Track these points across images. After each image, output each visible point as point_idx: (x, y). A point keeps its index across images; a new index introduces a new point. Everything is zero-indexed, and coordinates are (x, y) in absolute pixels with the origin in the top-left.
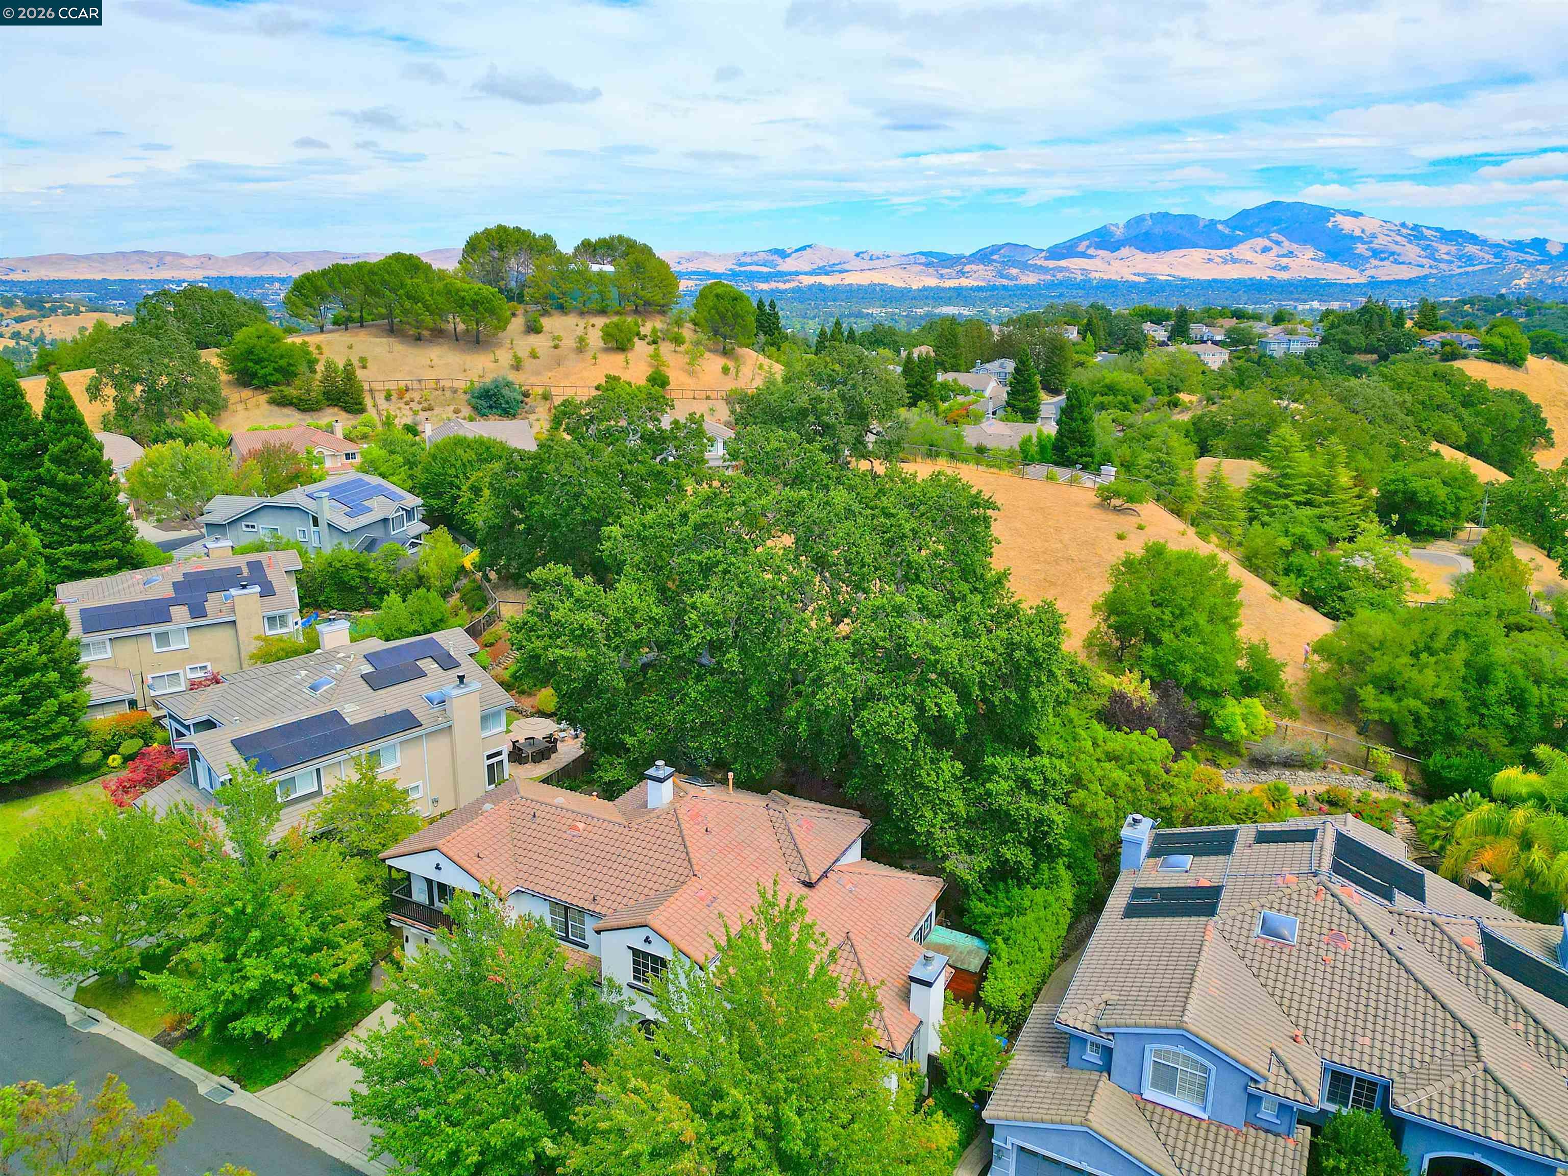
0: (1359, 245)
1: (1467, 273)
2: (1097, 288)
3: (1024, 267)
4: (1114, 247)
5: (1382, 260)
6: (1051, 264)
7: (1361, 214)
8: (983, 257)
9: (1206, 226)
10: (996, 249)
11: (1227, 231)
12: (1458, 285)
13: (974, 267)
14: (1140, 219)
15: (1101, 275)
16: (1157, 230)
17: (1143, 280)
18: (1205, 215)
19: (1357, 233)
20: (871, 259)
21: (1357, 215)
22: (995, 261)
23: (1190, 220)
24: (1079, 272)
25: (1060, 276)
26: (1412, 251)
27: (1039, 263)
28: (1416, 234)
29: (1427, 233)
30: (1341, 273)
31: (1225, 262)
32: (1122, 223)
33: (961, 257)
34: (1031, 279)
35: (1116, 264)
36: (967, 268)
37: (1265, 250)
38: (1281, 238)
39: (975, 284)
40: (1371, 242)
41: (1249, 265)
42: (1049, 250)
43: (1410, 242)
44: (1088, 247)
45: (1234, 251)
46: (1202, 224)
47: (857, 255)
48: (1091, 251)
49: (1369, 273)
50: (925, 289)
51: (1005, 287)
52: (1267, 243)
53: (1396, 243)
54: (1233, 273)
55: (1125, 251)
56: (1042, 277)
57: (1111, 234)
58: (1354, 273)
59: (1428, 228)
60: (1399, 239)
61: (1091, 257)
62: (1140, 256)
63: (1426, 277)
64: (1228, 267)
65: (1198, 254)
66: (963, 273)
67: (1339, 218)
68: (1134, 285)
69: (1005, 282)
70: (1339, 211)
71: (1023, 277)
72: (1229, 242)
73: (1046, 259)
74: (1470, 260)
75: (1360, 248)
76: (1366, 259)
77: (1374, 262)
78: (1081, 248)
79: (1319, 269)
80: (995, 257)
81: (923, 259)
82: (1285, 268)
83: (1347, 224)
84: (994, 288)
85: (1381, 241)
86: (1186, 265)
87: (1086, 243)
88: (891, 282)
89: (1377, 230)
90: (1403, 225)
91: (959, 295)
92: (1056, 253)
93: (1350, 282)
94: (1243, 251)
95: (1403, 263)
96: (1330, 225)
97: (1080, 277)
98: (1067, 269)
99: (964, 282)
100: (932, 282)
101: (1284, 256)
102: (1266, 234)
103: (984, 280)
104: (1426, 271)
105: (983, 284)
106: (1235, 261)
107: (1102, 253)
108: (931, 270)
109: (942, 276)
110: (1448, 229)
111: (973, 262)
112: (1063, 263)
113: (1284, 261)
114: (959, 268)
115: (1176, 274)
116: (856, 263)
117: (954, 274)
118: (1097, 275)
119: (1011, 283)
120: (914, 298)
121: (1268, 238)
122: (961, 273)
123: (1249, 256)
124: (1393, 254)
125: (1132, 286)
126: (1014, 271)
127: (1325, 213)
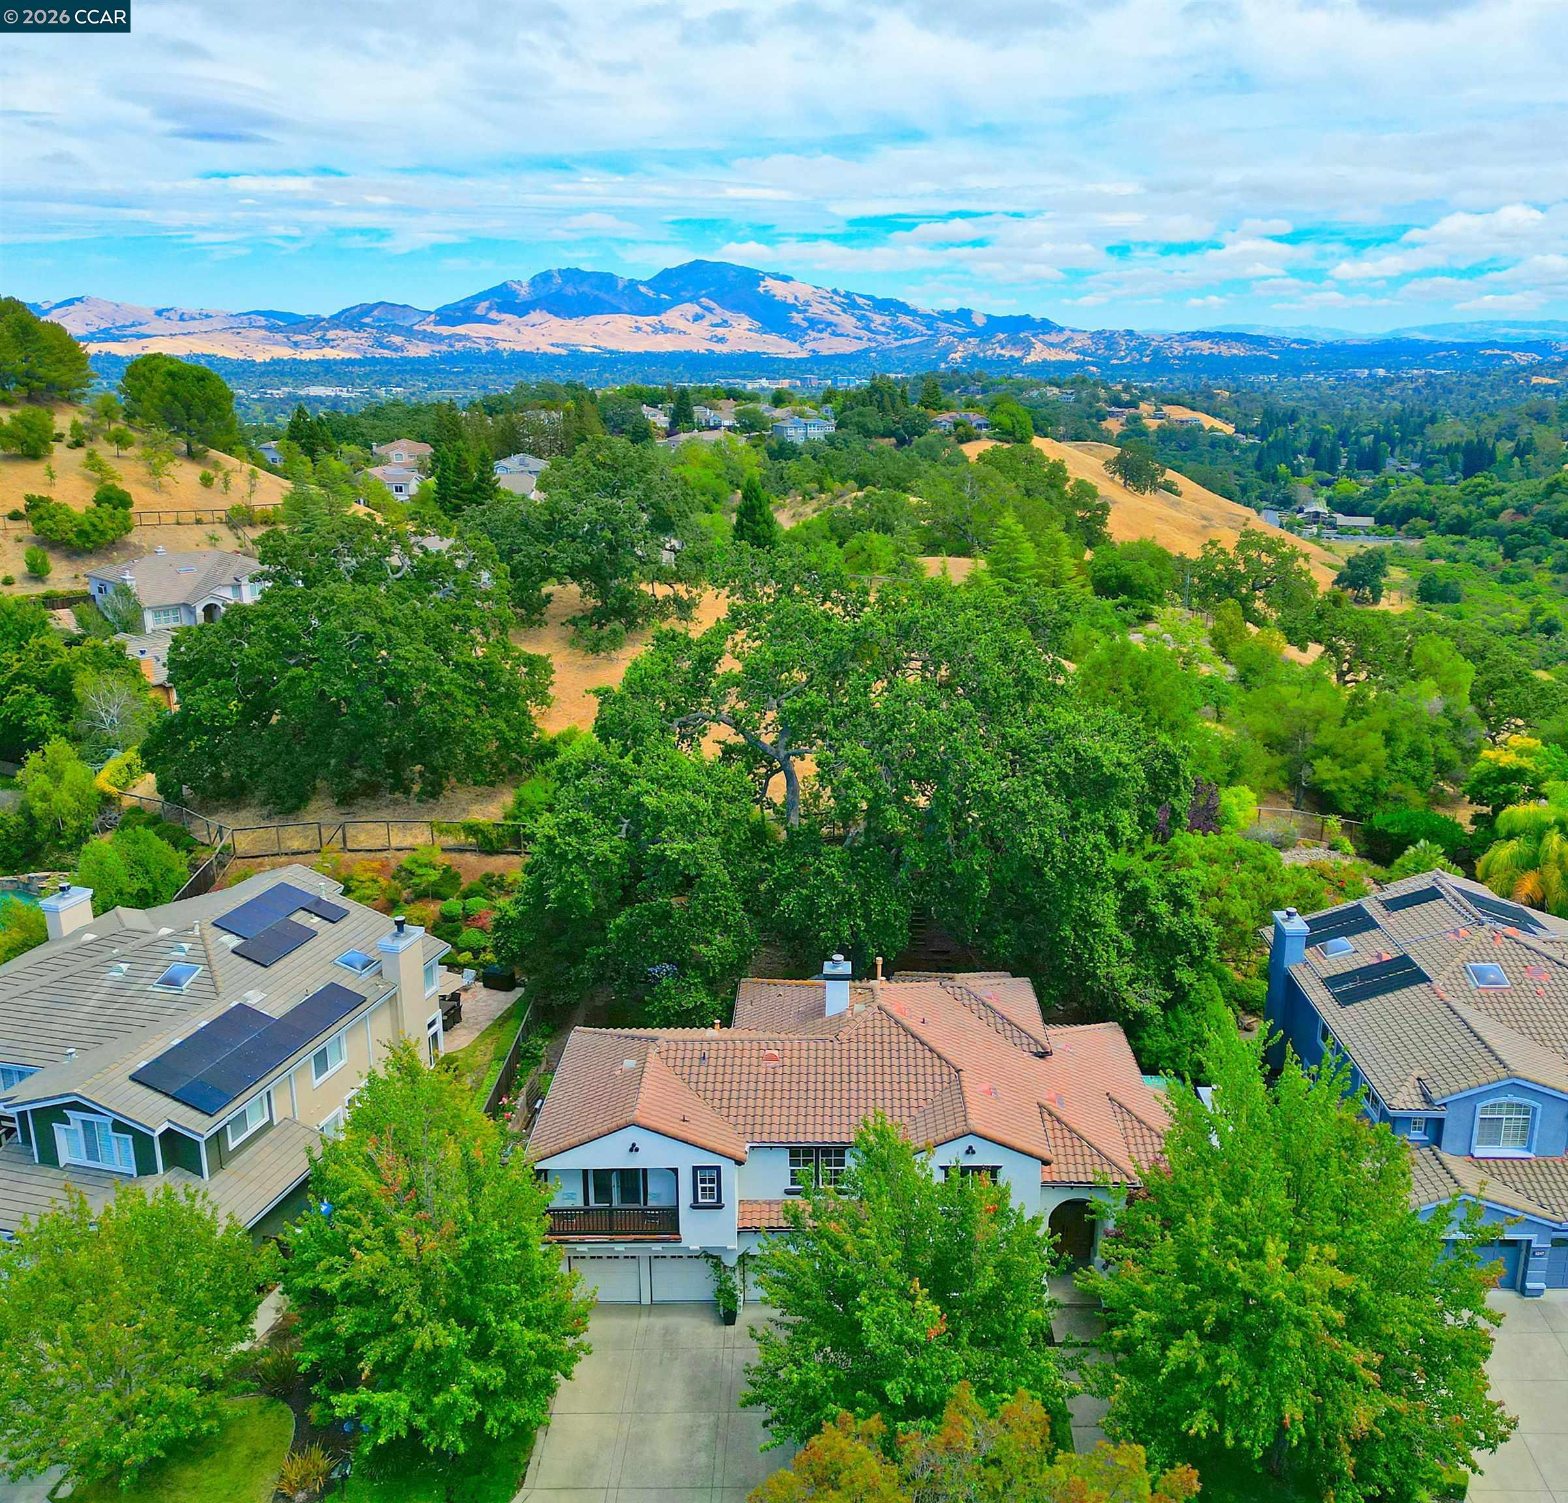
0: (794, 314)
1: (904, 346)
2: (509, 362)
3: (410, 333)
4: (521, 309)
5: (821, 331)
6: (445, 330)
7: (792, 279)
8: (351, 319)
9: (625, 287)
10: (366, 310)
11: (651, 294)
12: (899, 359)
13: (340, 333)
14: (546, 277)
15: (512, 345)
16: (569, 290)
17: (564, 352)
18: (625, 274)
19: (791, 300)
20: (182, 319)
21: (786, 279)
22: (367, 325)
23: (607, 280)
24: (483, 342)
25: (458, 346)
26: (848, 322)
27: (430, 328)
28: (849, 303)
29: (860, 301)
30: (780, 347)
31: (655, 332)
32: (526, 279)
33: (318, 320)
34: (420, 350)
35: (526, 330)
36: (331, 335)
37: (697, 318)
38: (713, 305)
39: (347, 355)
40: (806, 311)
41: (682, 336)
42: (438, 312)
43: (844, 311)
44: (489, 309)
45: (663, 317)
46: (621, 285)
47: (159, 313)
48: (493, 315)
49: (809, 346)
50: (275, 362)
51: (387, 361)
52: (698, 309)
53: (832, 312)
54: (665, 344)
55: (535, 316)
56: (437, 348)
57: (515, 294)
58: (794, 346)
59: (860, 296)
60: (833, 307)
61: (495, 322)
62: (555, 322)
63: (867, 351)
64: (661, 337)
65: (623, 322)
66: (327, 341)
67: (769, 282)
68: (556, 358)
69: (387, 353)
70: (768, 274)
71: (410, 347)
72: (653, 308)
73: (437, 323)
74: (906, 332)
75: (797, 318)
76: (804, 331)
77: (814, 334)
78: (481, 309)
79: (757, 341)
80: (367, 320)
81: (262, 321)
82: (721, 340)
83: (779, 290)
84: (373, 361)
85: (816, 310)
86: (612, 335)
87: (486, 304)
88: (221, 352)
89: (810, 297)
90: (835, 292)
91: (327, 371)
92: (448, 315)
93: (792, 356)
94: (673, 317)
95: (842, 335)
96: (761, 290)
97: (485, 349)
98: (466, 338)
99: (330, 354)
100: (285, 353)
101: (717, 325)
102: (694, 300)
103: (357, 350)
104: (864, 345)
105: (358, 356)
106: (666, 330)
107: (508, 317)
108: (279, 336)
109: (296, 344)
110: (879, 297)
111: (337, 327)
112: (461, 330)
113: (720, 331)
114: (319, 334)
115: (603, 345)
116: (159, 325)
117: (314, 342)
118: (507, 345)
119: (394, 355)
120: (262, 374)
121: (699, 304)
122: (325, 342)
123: (681, 324)
124: (829, 324)
125: (552, 360)
126: (397, 340)
127: (752, 277)
